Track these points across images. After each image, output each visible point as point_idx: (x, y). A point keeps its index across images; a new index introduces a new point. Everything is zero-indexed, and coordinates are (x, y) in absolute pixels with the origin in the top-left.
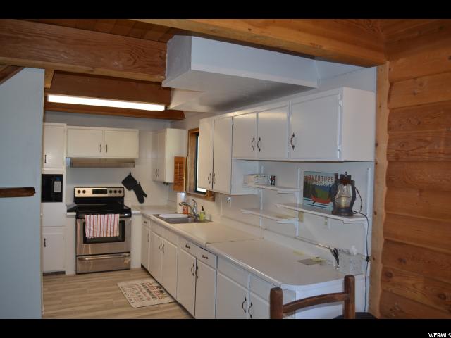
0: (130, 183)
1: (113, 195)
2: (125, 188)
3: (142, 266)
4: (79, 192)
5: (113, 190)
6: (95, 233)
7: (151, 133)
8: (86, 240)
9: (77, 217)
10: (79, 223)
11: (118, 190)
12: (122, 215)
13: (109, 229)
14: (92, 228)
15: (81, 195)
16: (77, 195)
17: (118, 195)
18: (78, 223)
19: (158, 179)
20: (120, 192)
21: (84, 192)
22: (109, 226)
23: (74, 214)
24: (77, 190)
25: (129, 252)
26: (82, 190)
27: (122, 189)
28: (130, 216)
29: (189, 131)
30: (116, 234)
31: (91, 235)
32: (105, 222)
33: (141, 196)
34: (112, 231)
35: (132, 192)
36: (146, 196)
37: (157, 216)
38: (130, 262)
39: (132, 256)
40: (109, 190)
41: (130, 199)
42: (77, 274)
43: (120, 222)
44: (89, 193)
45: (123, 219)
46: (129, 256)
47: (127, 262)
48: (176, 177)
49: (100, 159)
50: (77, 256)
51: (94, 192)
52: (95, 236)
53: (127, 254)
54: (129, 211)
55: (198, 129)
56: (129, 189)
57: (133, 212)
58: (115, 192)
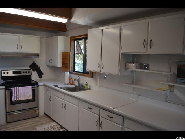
0: (34, 67)
1: (25, 74)
2: (32, 70)
3: (45, 114)
4: (4, 73)
5: (25, 71)
6: (18, 98)
7: (45, 39)
8: (12, 103)
9: (6, 89)
10: (8, 92)
11: (28, 71)
12: (33, 86)
13: (26, 95)
14: (16, 96)
15: (6, 75)
16: (3, 75)
17: (28, 74)
18: (6, 93)
19: (51, 64)
20: (29, 72)
21: (7, 73)
22: (26, 93)
23: (4, 87)
24: (3, 72)
25: (38, 107)
26: (6, 72)
27: (30, 71)
28: (38, 87)
29: (71, 38)
30: (31, 97)
31: (16, 100)
32: (24, 91)
33: (40, 74)
34: (28, 96)
35: (35, 72)
36: (43, 74)
37: (57, 86)
38: (38, 113)
39: (39, 109)
40: (22, 71)
41: (34, 76)
42: (7, 123)
43: (33, 90)
44: (11, 74)
45: (34, 89)
46: (38, 109)
47: (37, 113)
48: (63, 64)
49: (17, 54)
50: (7, 113)
51: (14, 73)
52: (18, 100)
53: (37, 108)
54: (37, 83)
55: (87, 35)
56: (34, 71)
57: (39, 84)
58: (26, 72)
